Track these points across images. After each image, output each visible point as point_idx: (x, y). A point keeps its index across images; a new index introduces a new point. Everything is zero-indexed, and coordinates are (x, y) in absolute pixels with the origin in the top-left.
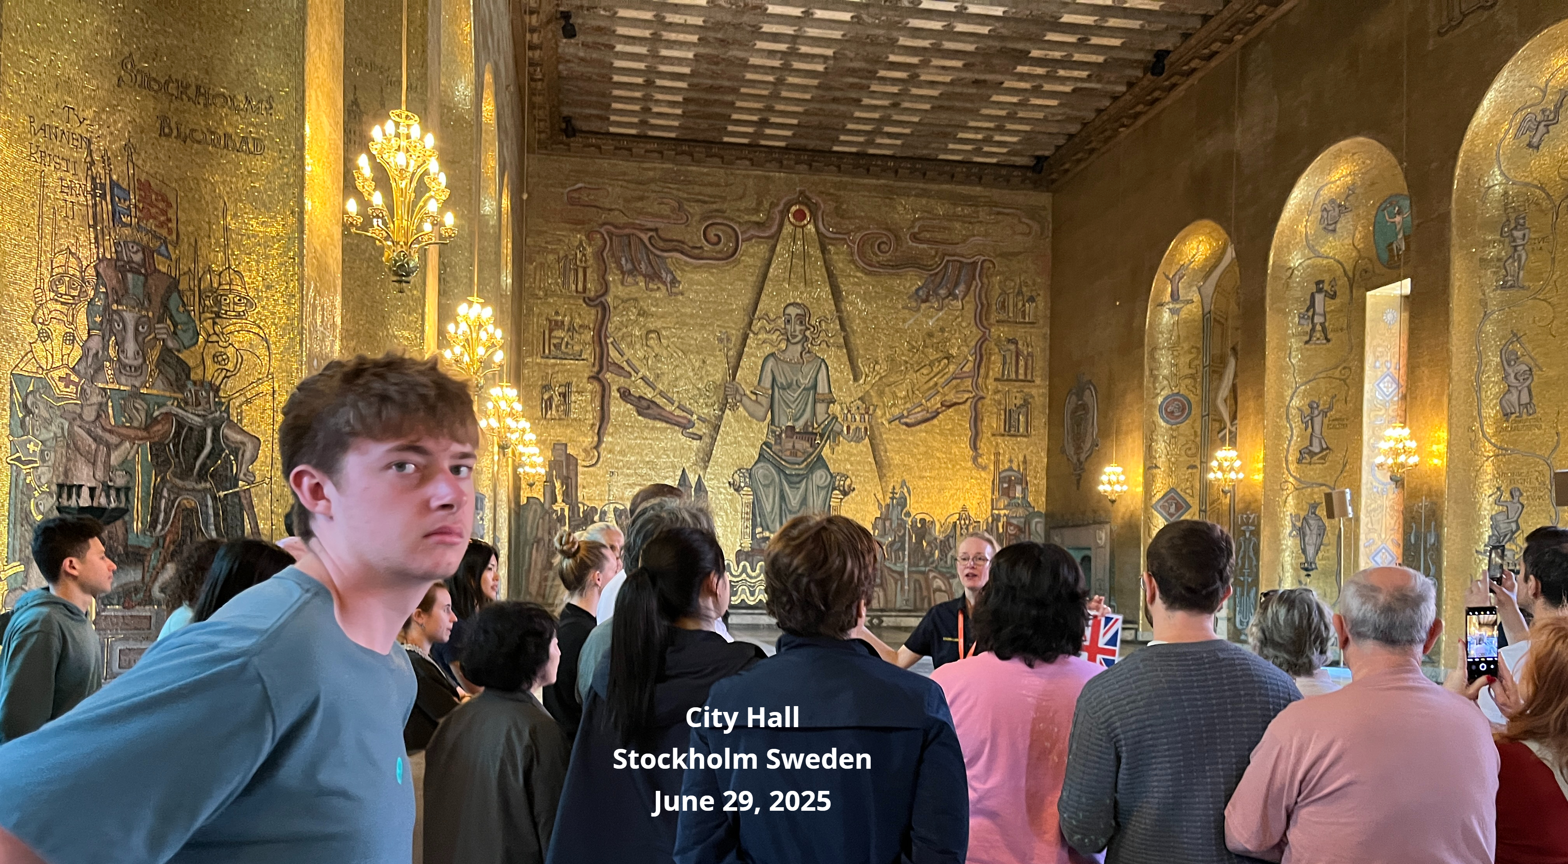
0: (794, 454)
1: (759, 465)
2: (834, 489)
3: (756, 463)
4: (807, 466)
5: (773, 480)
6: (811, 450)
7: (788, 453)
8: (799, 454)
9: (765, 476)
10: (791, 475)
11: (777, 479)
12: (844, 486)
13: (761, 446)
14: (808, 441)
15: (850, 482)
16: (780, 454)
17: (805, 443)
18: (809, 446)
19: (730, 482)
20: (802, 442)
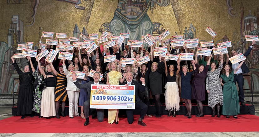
0: (132, 14)
1: (114, 21)
2: (154, 31)
3: (113, 20)
4: (139, 20)
5: (122, 28)
6: (141, 12)
7: (129, 14)
8: (135, 14)
9: (118, 26)
10: (132, 25)
11: (124, 28)
12: (159, 29)
13: (115, 11)
14: (139, 7)
15: (162, 27)
16: (125, 15)
17: (137, 8)
18: (140, 9)
19: (99, 30)
20: (135, 8)
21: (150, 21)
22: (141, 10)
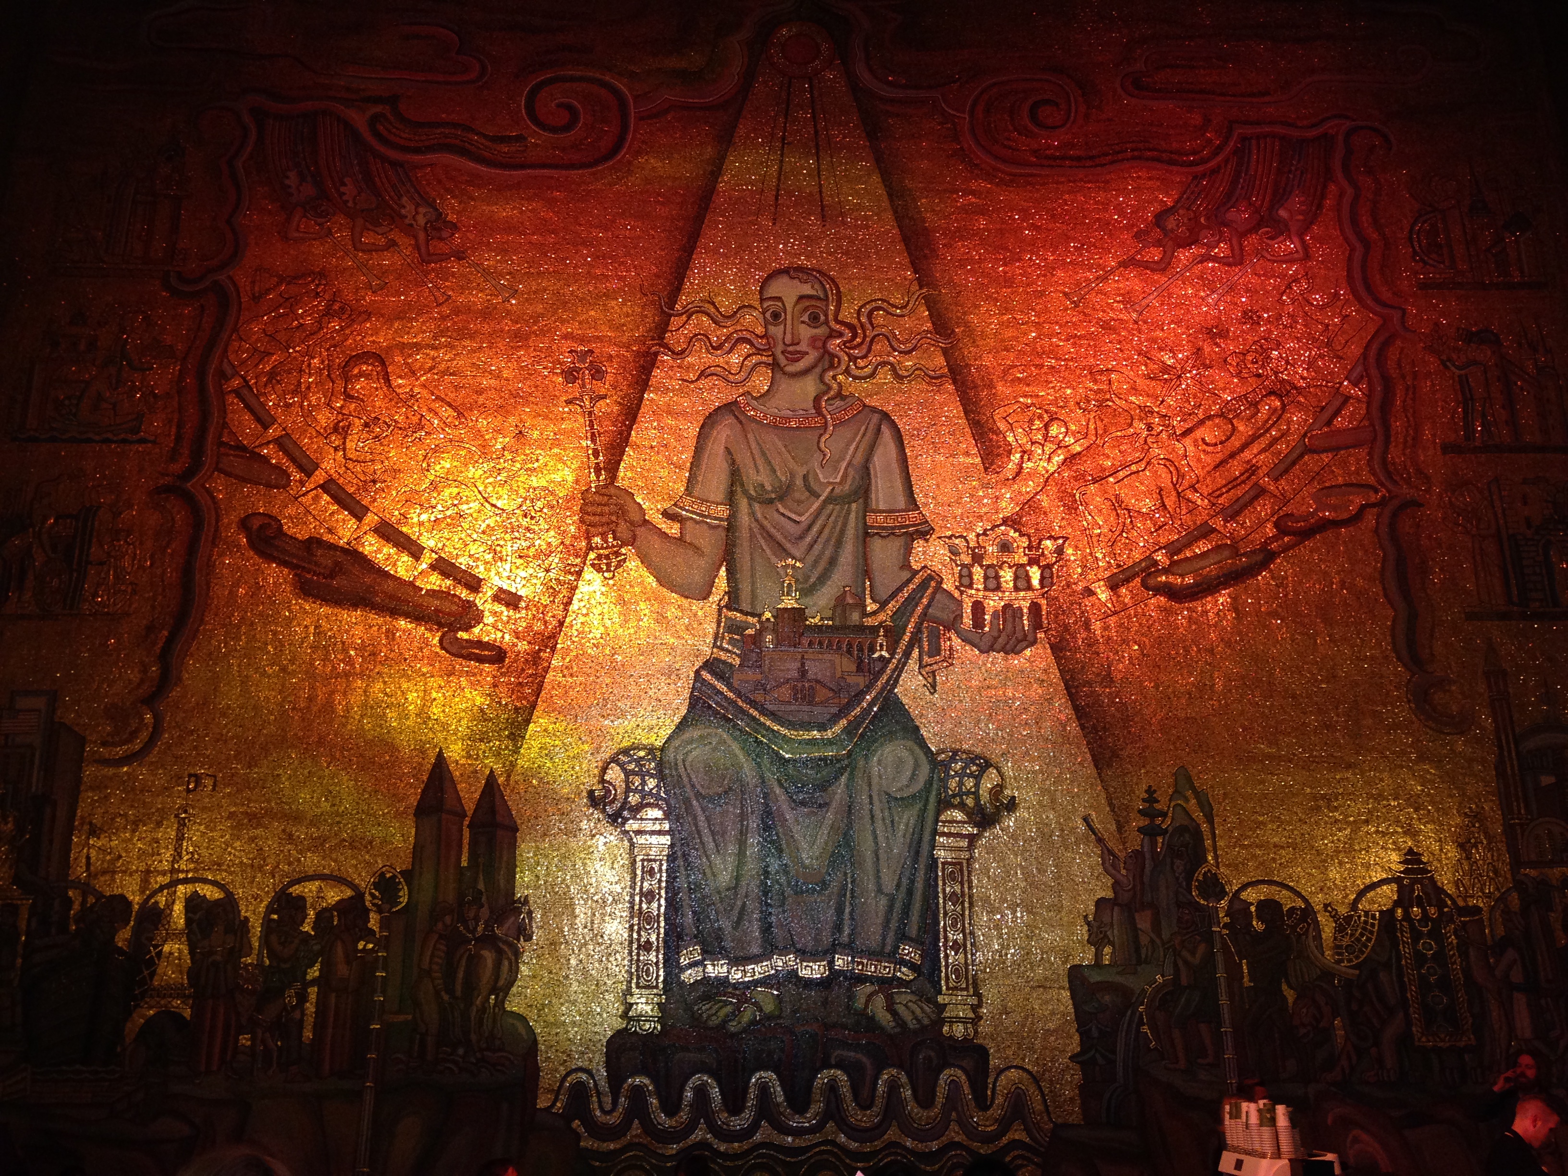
0: (804, 693)
4: (849, 731)
10: (799, 763)
11: (751, 780)
12: (976, 795)
13: (697, 673)
14: (849, 652)
15: (997, 780)
16: (759, 697)
17: (836, 658)
18: (854, 668)
19: (591, 793)
20: (827, 657)
21: (922, 743)
22: (859, 669)
